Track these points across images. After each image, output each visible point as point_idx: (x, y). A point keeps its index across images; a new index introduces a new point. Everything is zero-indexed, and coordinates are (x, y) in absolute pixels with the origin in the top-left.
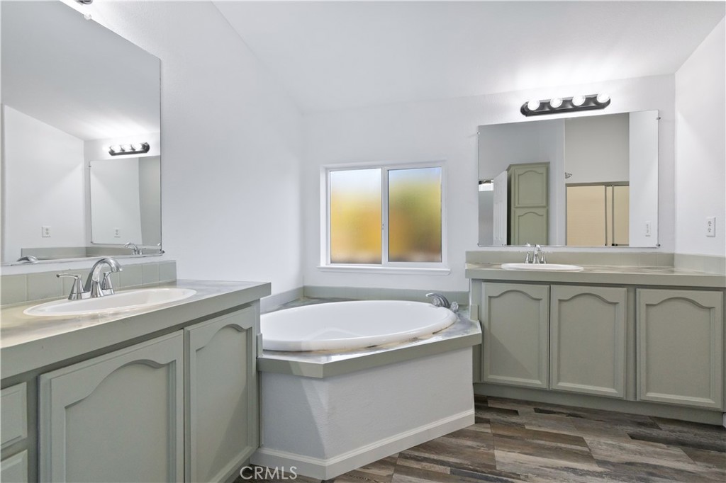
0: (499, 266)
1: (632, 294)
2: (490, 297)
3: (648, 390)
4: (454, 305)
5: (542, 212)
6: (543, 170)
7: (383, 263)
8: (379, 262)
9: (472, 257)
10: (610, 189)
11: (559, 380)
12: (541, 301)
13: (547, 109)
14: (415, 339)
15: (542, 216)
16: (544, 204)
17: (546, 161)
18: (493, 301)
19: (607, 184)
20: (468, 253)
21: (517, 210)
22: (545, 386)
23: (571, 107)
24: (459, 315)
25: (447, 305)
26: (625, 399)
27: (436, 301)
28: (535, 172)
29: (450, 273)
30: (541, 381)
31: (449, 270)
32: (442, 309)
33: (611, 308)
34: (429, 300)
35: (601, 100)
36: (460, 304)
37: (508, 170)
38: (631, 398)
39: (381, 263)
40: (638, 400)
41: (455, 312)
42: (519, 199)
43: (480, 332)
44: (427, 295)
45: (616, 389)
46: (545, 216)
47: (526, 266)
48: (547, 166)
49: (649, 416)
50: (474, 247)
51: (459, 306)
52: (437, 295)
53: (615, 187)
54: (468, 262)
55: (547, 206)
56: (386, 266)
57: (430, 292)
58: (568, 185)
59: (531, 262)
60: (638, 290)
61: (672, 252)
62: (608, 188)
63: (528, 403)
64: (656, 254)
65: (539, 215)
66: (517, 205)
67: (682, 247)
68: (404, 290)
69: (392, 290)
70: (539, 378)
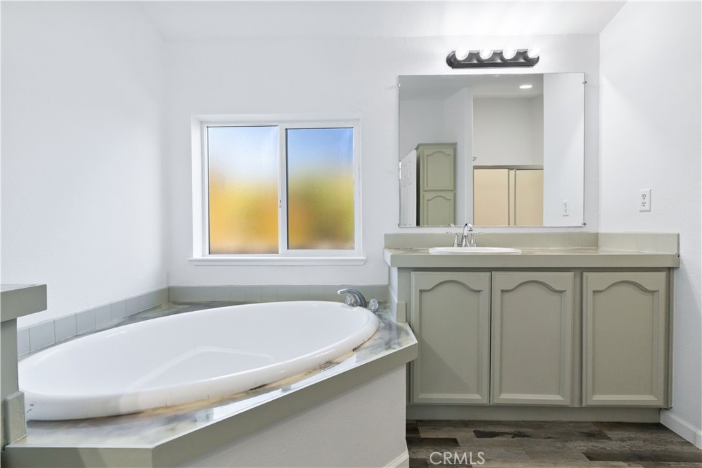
0: (427, 251)
1: (578, 280)
2: (421, 291)
3: (594, 393)
4: (373, 304)
5: (450, 195)
6: (450, 151)
7: (280, 251)
8: (276, 252)
9: (393, 242)
10: (512, 172)
11: (501, 392)
12: (481, 292)
13: (475, 62)
14: (329, 363)
15: (449, 200)
16: (452, 188)
17: (454, 142)
18: (425, 295)
19: (510, 168)
20: (387, 236)
21: (426, 194)
22: (485, 401)
23: (499, 61)
24: (380, 316)
25: (364, 304)
26: (571, 406)
27: (350, 299)
28: (444, 153)
29: (366, 262)
30: (481, 396)
31: (365, 258)
32: (359, 310)
33: (556, 297)
34: (341, 299)
35: (531, 55)
36: (380, 301)
37: (417, 149)
38: (577, 405)
39: (277, 253)
40: (584, 405)
41: (374, 312)
42: (428, 182)
43: (415, 341)
44: (339, 292)
45: (563, 397)
46: (452, 201)
47: (455, 250)
48: (454, 146)
49: (592, 422)
50: (393, 229)
51: (379, 303)
52: (351, 291)
53: (517, 171)
54: (388, 247)
55: (454, 190)
56: (284, 254)
57: (341, 287)
58: (476, 168)
59: (460, 245)
60: (585, 274)
61: (597, 232)
62: (511, 171)
63: (465, 424)
64: (581, 234)
65: (446, 199)
66: (426, 189)
67: (606, 226)
68: (309, 287)
69: (293, 287)
70: (479, 392)
